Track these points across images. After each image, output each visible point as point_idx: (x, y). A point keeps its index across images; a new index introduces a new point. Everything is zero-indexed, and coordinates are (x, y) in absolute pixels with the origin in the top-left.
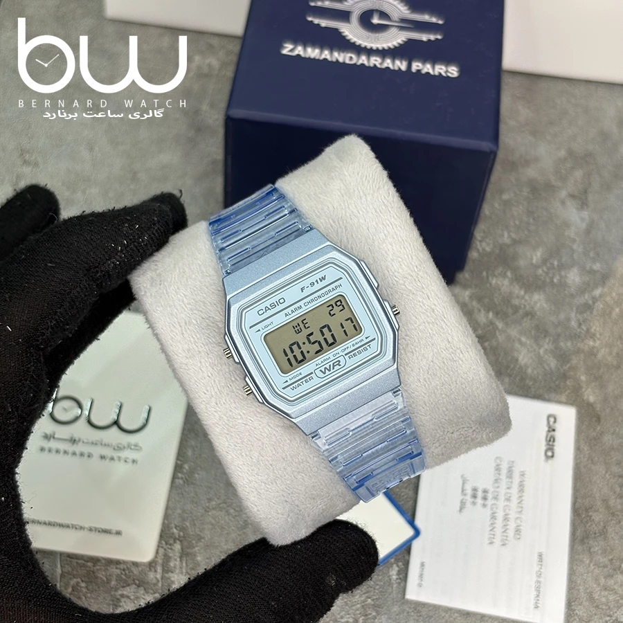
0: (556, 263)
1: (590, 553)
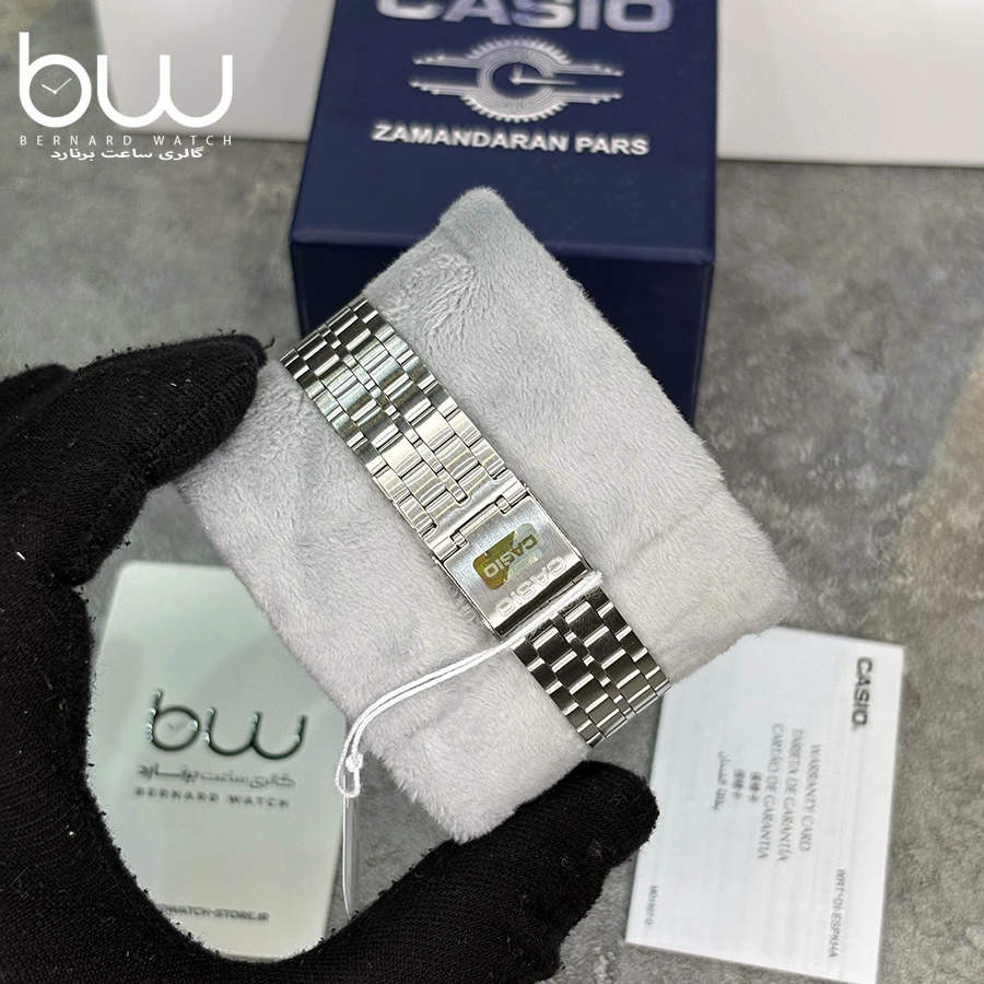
0: (837, 459)
1: (915, 914)
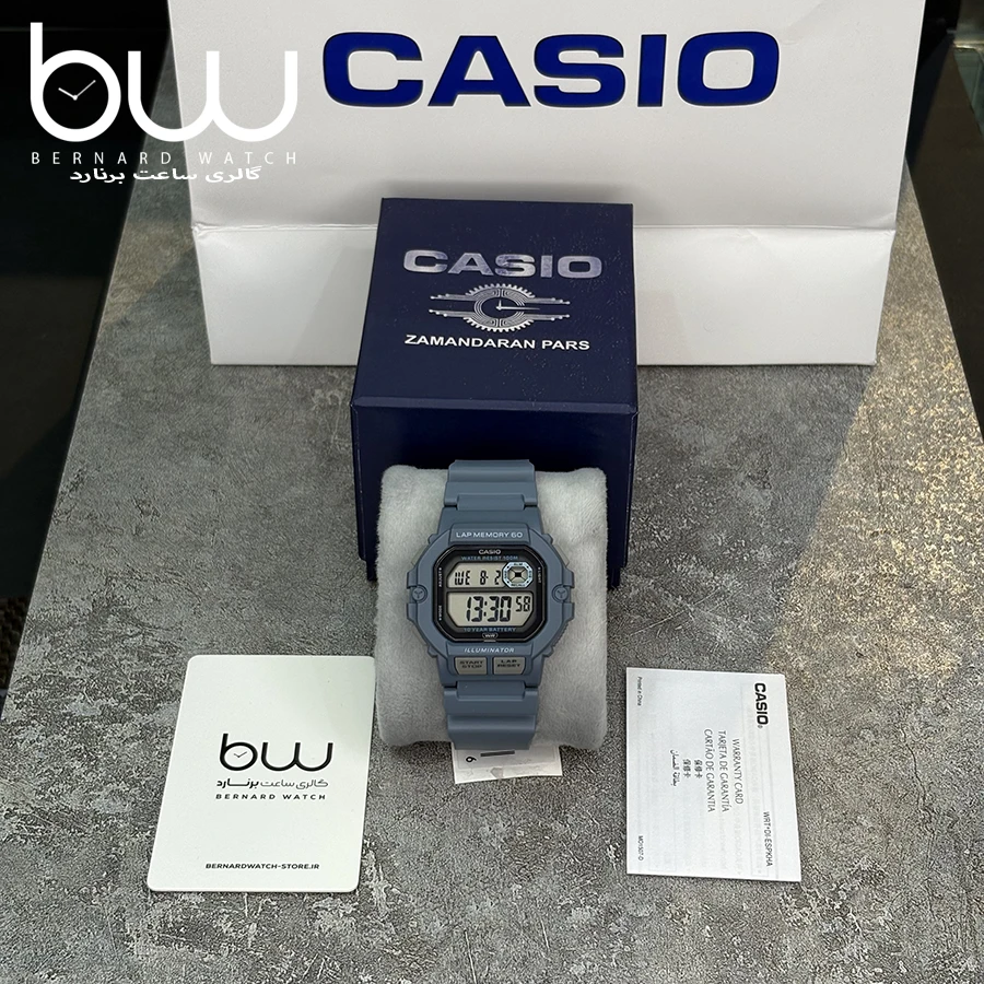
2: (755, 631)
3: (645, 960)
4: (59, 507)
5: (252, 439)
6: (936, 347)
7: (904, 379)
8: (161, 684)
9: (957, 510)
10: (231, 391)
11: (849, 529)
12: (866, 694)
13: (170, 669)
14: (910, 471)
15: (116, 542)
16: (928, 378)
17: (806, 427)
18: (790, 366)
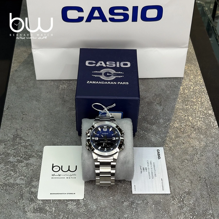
2: (160, 138)
3: (141, 213)
4: (4, 114)
5: (47, 97)
6: (196, 73)
7: (190, 81)
8: (30, 154)
9: (203, 110)
10: (41, 86)
11: (180, 115)
12: (185, 152)
13: (32, 150)
14: (192, 102)
15: (18, 121)
16: (195, 80)
17: (169, 92)
18: (165, 78)
